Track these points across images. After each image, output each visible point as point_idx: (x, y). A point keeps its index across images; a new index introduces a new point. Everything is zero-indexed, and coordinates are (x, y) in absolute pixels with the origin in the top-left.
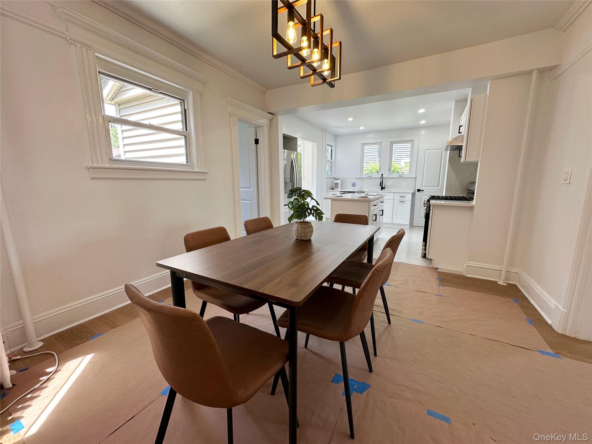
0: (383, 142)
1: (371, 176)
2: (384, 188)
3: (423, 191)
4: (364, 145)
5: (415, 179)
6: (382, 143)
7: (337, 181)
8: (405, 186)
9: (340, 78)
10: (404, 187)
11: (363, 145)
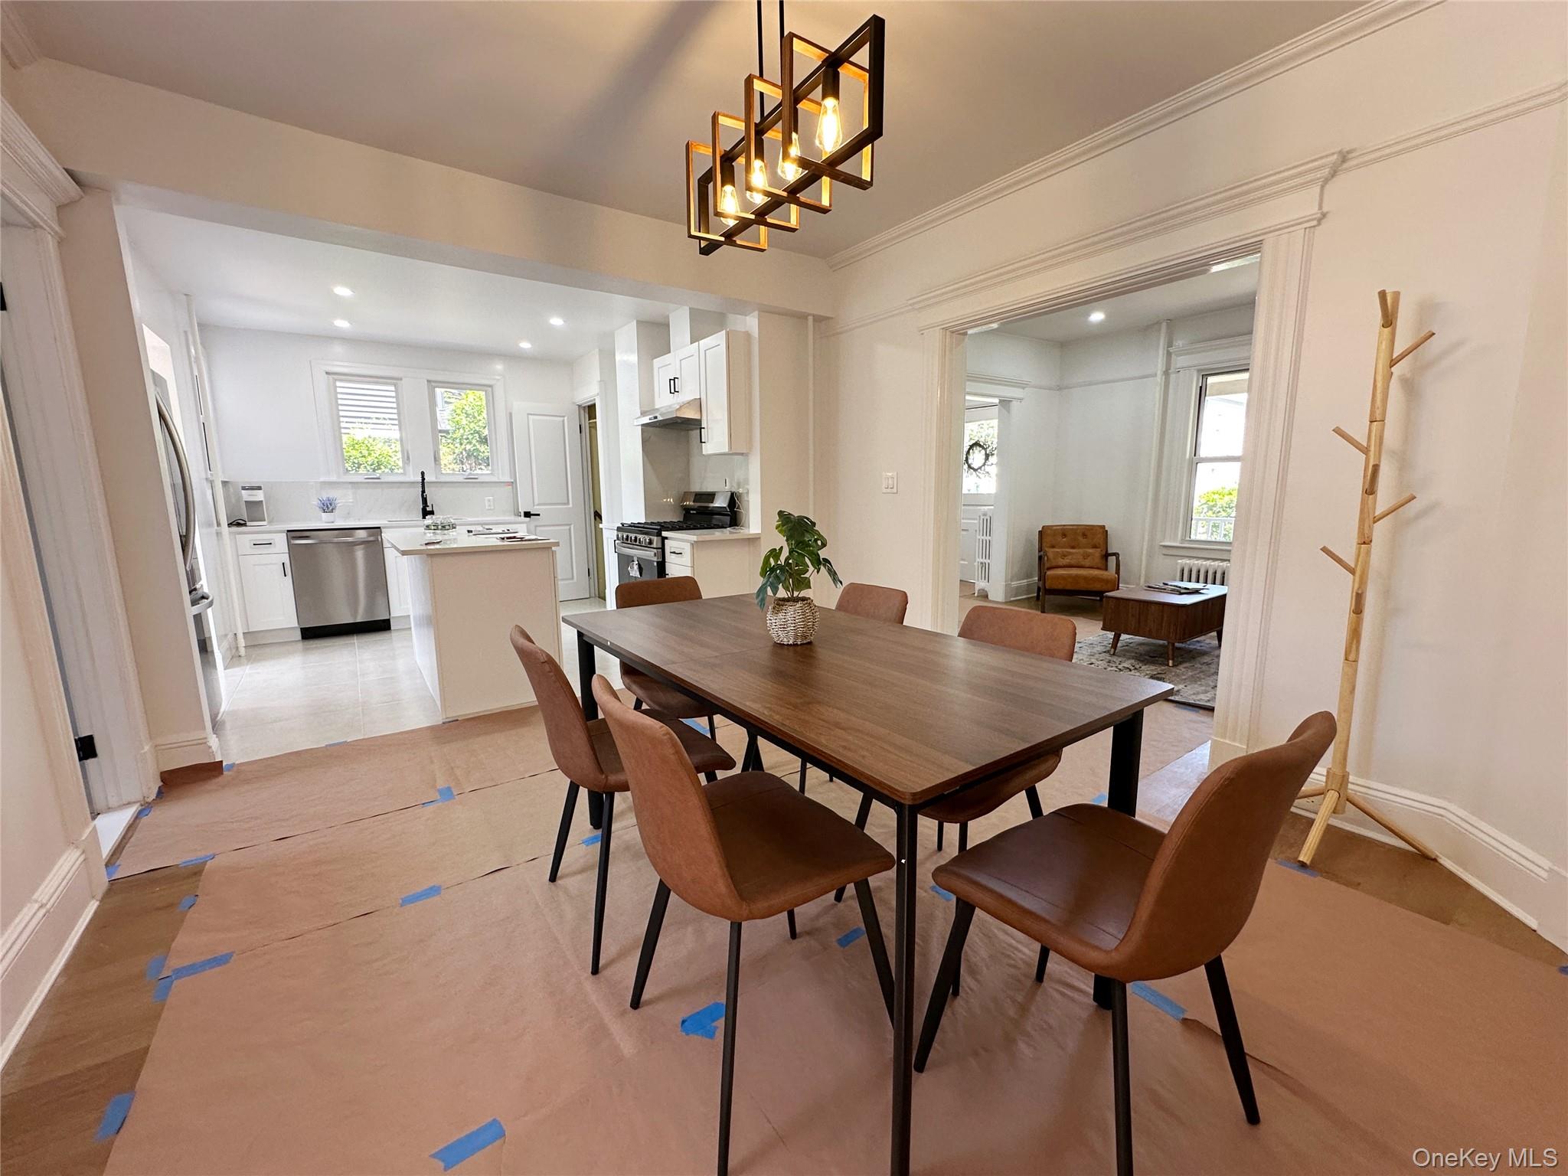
0: (404, 379)
1: (379, 478)
2: (432, 513)
3: (539, 515)
4: (336, 377)
5: (510, 487)
6: (401, 379)
7: (259, 496)
8: (490, 506)
9: (691, 236)
10: (487, 508)
11: (331, 377)
